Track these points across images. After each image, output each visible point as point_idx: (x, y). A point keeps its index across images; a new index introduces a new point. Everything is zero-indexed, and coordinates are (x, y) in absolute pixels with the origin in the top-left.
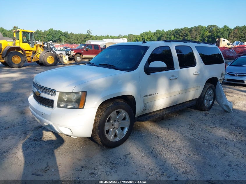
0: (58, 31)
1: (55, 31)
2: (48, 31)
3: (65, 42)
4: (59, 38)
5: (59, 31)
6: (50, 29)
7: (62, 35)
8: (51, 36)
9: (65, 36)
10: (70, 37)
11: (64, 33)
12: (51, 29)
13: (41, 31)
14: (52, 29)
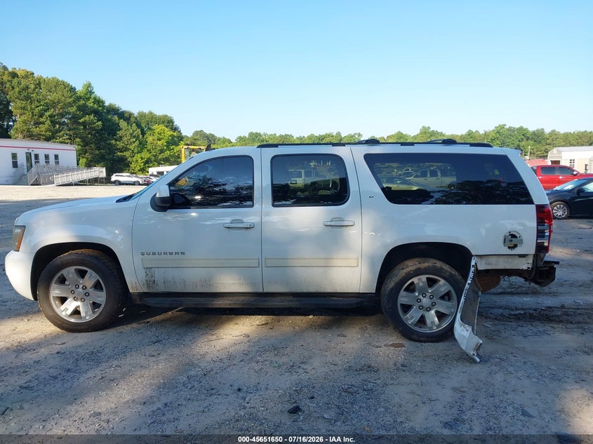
0: (518, 129)
1: (510, 129)
2: (493, 131)
3: (534, 154)
4: (518, 146)
5: (521, 129)
6: (497, 126)
7: (528, 139)
8: (499, 143)
9: (535, 141)
10: (548, 141)
11: (534, 132)
12: (500, 126)
13: (477, 131)
14: (502, 127)
